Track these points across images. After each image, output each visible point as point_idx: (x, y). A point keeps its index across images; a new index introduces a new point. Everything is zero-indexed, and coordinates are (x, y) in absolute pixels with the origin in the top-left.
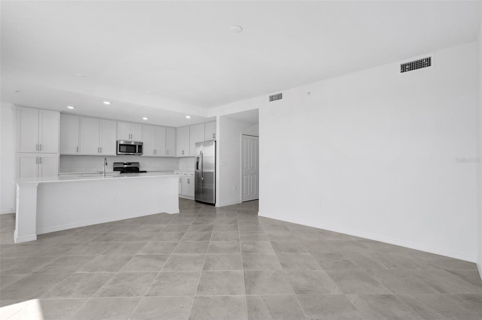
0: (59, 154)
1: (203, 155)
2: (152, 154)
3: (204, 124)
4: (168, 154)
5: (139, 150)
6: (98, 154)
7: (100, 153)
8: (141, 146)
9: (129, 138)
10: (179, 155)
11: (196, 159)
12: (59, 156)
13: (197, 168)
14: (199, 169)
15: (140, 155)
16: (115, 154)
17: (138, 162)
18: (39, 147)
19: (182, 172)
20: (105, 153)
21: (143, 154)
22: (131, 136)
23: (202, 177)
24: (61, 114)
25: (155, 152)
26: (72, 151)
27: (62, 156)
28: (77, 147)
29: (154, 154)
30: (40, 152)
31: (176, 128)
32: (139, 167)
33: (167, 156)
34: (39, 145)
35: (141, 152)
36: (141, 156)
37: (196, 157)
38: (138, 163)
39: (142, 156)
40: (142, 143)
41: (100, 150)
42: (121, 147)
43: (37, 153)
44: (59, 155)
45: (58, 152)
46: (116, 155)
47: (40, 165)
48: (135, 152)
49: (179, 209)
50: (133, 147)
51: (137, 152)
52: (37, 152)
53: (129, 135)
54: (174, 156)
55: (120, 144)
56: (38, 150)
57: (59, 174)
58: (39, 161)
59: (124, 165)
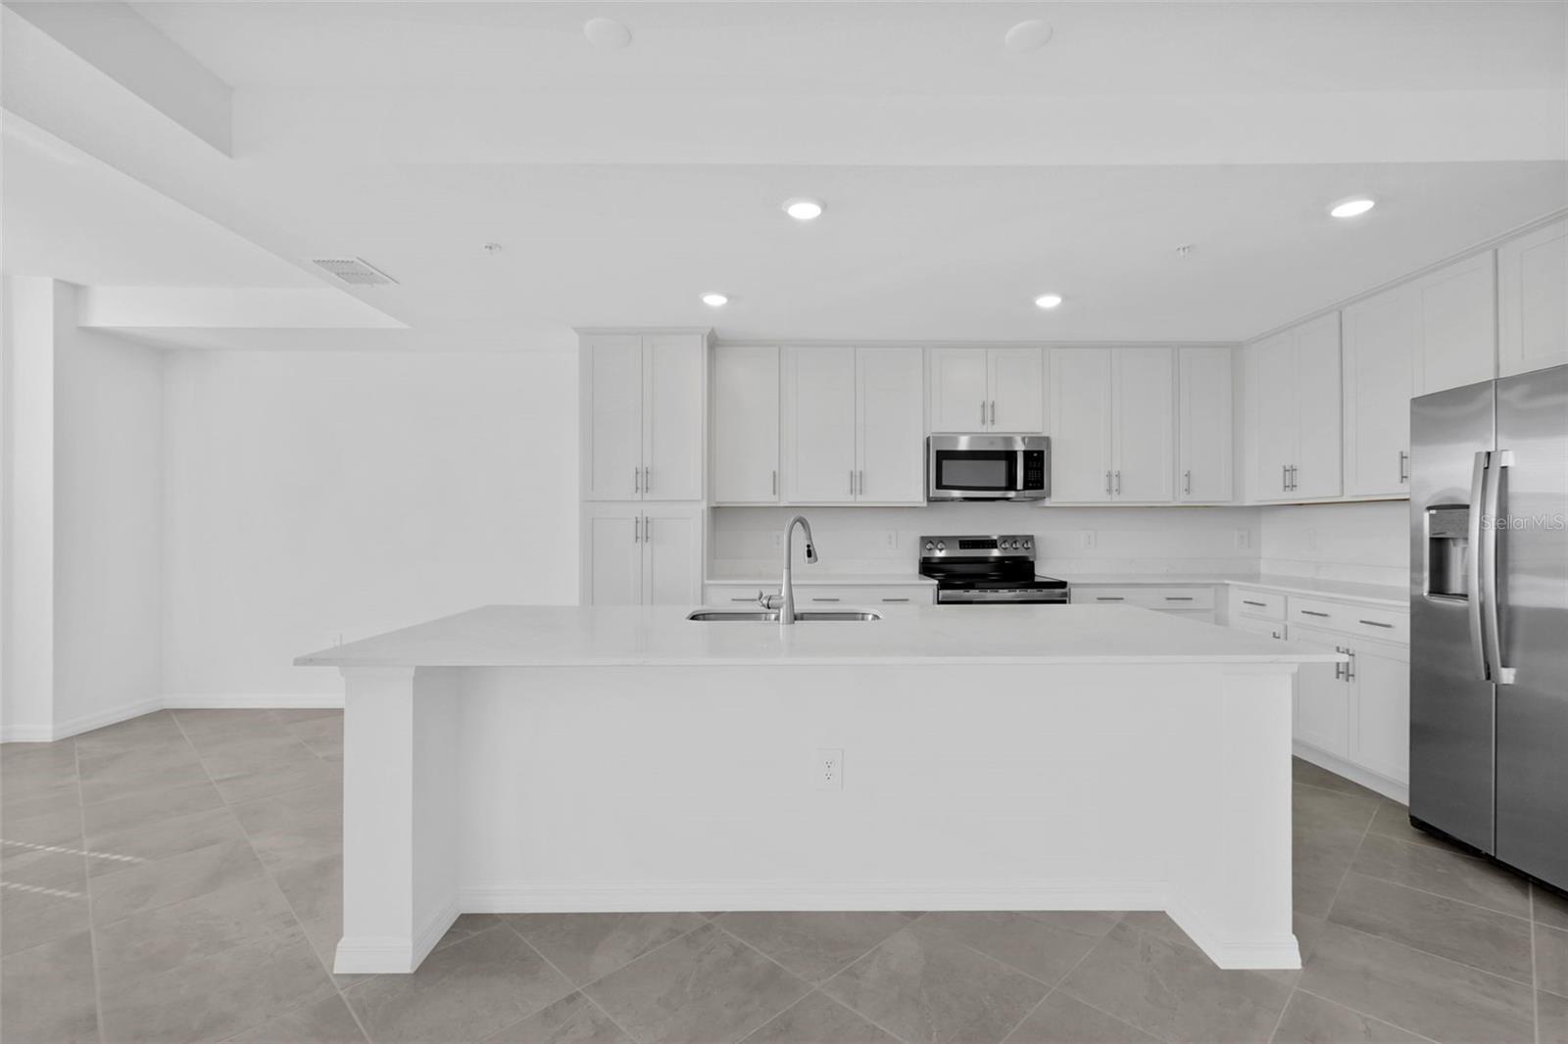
0: (704, 505)
1: (1515, 486)
2: (1096, 494)
3: (1489, 254)
4: (1188, 490)
5: (1033, 475)
6: (848, 500)
7: (858, 496)
8: (1041, 453)
9: (983, 422)
10: (1261, 489)
11: (1426, 516)
12: (703, 511)
13: (1439, 585)
14: (1456, 585)
15: (1036, 499)
16: (917, 496)
17: (1032, 534)
18: (644, 481)
19: (1286, 597)
20: (877, 494)
21: (1049, 495)
22: (989, 411)
23: (1505, 665)
25: (1114, 482)
26: (757, 493)
27: (719, 514)
28: (772, 474)
29: (1109, 491)
30: (647, 497)
31: (1235, 350)
32: (1035, 557)
33: (1183, 499)
34: (645, 471)
35: (1042, 487)
36: (1040, 504)
37: (1425, 498)
38: (1029, 539)
39: (1048, 503)
40: (1047, 440)
41: (858, 480)
42: (945, 463)
43: (638, 501)
44: (708, 509)
45: (700, 498)
46: (925, 504)
47: (647, 547)
48: (1011, 485)
49: (1294, 937)
50: (1002, 465)
51: (1020, 484)
52: (638, 496)
53: (983, 406)
54: (1221, 496)
55: (938, 452)
56: (640, 491)
57: (703, 586)
58: (644, 531)
59: (963, 551)
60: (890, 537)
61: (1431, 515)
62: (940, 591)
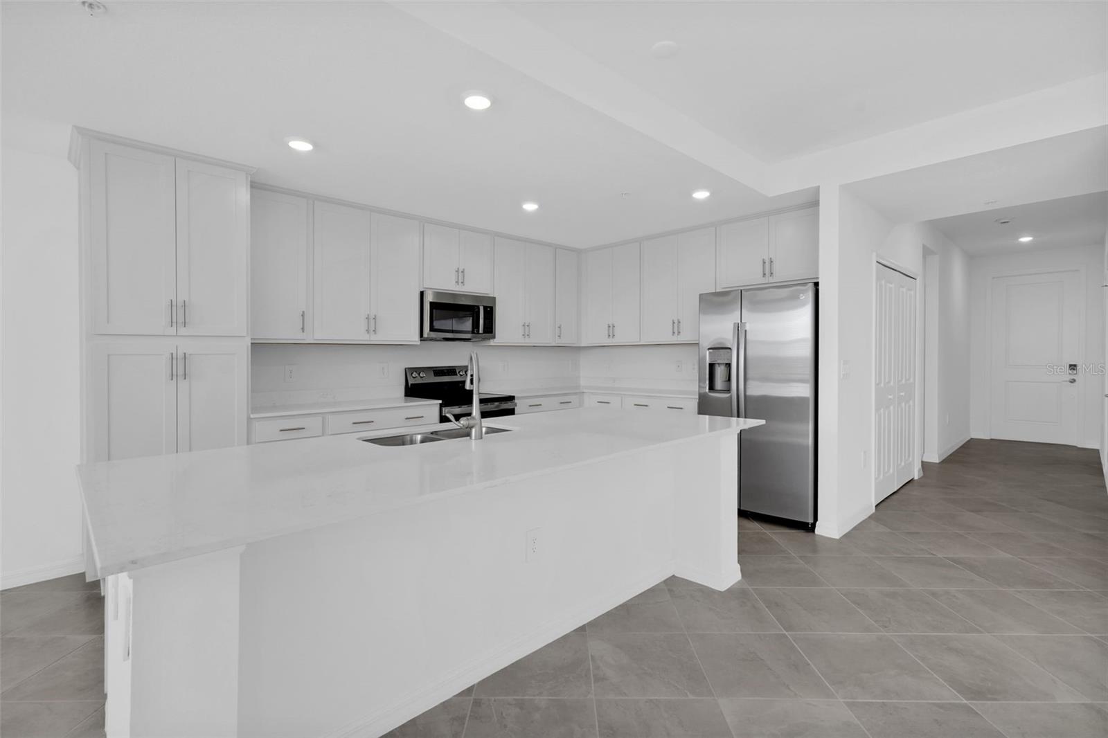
0: (248, 342)
4: (560, 336)
5: (487, 322)
6: (363, 338)
7: (371, 335)
8: (492, 307)
9: (457, 281)
11: (708, 352)
12: (247, 346)
15: (488, 339)
16: (415, 338)
18: (179, 314)
20: (386, 335)
21: (494, 337)
22: (460, 274)
24: (252, 187)
26: (286, 332)
27: (258, 347)
28: (303, 313)
30: (182, 331)
33: (558, 342)
34: (180, 303)
35: (491, 331)
36: (490, 343)
37: (706, 344)
39: (494, 342)
40: (494, 299)
41: (372, 322)
42: (434, 311)
43: (174, 336)
44: (250, 344)
45: (245, 334)
46: (419, 343)
47: (183, 385)
48: (477, 329)
51: (481, 330)
52: (172, 331)
53: (457, 270)
54: (575, 342)
55: (431, 303)
56: (174, 324)
57: (249, 419)
58: (180, 368)
59: (436, 378)
60: (383, 368)
61: (710, 353)
62: (444, 409)
